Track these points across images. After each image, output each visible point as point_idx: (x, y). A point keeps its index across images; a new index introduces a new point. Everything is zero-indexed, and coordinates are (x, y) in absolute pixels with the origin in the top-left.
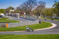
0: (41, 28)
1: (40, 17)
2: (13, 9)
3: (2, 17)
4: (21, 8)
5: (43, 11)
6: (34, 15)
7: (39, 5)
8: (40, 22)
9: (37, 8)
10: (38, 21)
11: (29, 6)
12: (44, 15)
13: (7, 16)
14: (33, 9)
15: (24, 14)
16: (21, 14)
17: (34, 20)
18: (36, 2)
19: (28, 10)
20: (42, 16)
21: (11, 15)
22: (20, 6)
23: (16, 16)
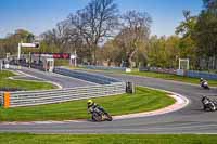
0: (133, 110)
1: (128, 70)
2: (30, 38)
4: (60, 35)
5: (141, 48)
6: (106, 64)
7: (127, 24)
8: (129, 90)
9: (118, 36)
10: (124, 84)
11: (89, 29)
12: (145, 65)
13: (7, 66)
14: (105, 40)
15: (72, 57)
17: (108, 81)
18: (116, 14)
19: (85, 43)
20: (136, 67)
21: (22, 62)
23: (39, 65)
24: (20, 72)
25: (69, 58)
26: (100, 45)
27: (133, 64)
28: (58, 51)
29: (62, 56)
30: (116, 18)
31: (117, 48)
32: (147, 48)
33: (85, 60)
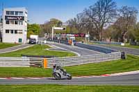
0: (126, 70)
1: (123, 44)
2: (59, 24)
3: (35, 43)
5: (131, 30)
6: (108, 40)
8: (123, 57)
9: (117, 22)
10: (120, 53)
11: (97, 18)
12: (134, 40)
13: (45, 42)
14: (108, 25)
15: (87, 36)
19: (95, 27)
20: (128, 42)
21: (55, 39)
22: (76, 17)
23: (66, 41)
24: (54, 46)
25: (84, 36)
26: (104, 28)
27: (126, 40)
29: (80, 35)
30: (114, 11)
32: (135, 30)
33: (95, 38)
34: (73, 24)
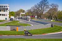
0: (53, 32)
1: (52, 20)
3: (13, 20)
4: (32, 10)
5: (55, 14)
6: (45, 19)
7: (51, 7)
8: (52, 26)
9: (49, 11)
11: (40, 9)
13: (17, 19)
14: (45, 12)
16: (33, 17)
17: (46, 24)
18: (48, 4)
20: (54, 19)
21: (21, 18)
23: (26, 19)
24: (21, 21)
27: (53, 19)
28: (32, 15)
31: (49, 14)
32: (57, 14)
33: (39, 18)
34: (29, 12)
